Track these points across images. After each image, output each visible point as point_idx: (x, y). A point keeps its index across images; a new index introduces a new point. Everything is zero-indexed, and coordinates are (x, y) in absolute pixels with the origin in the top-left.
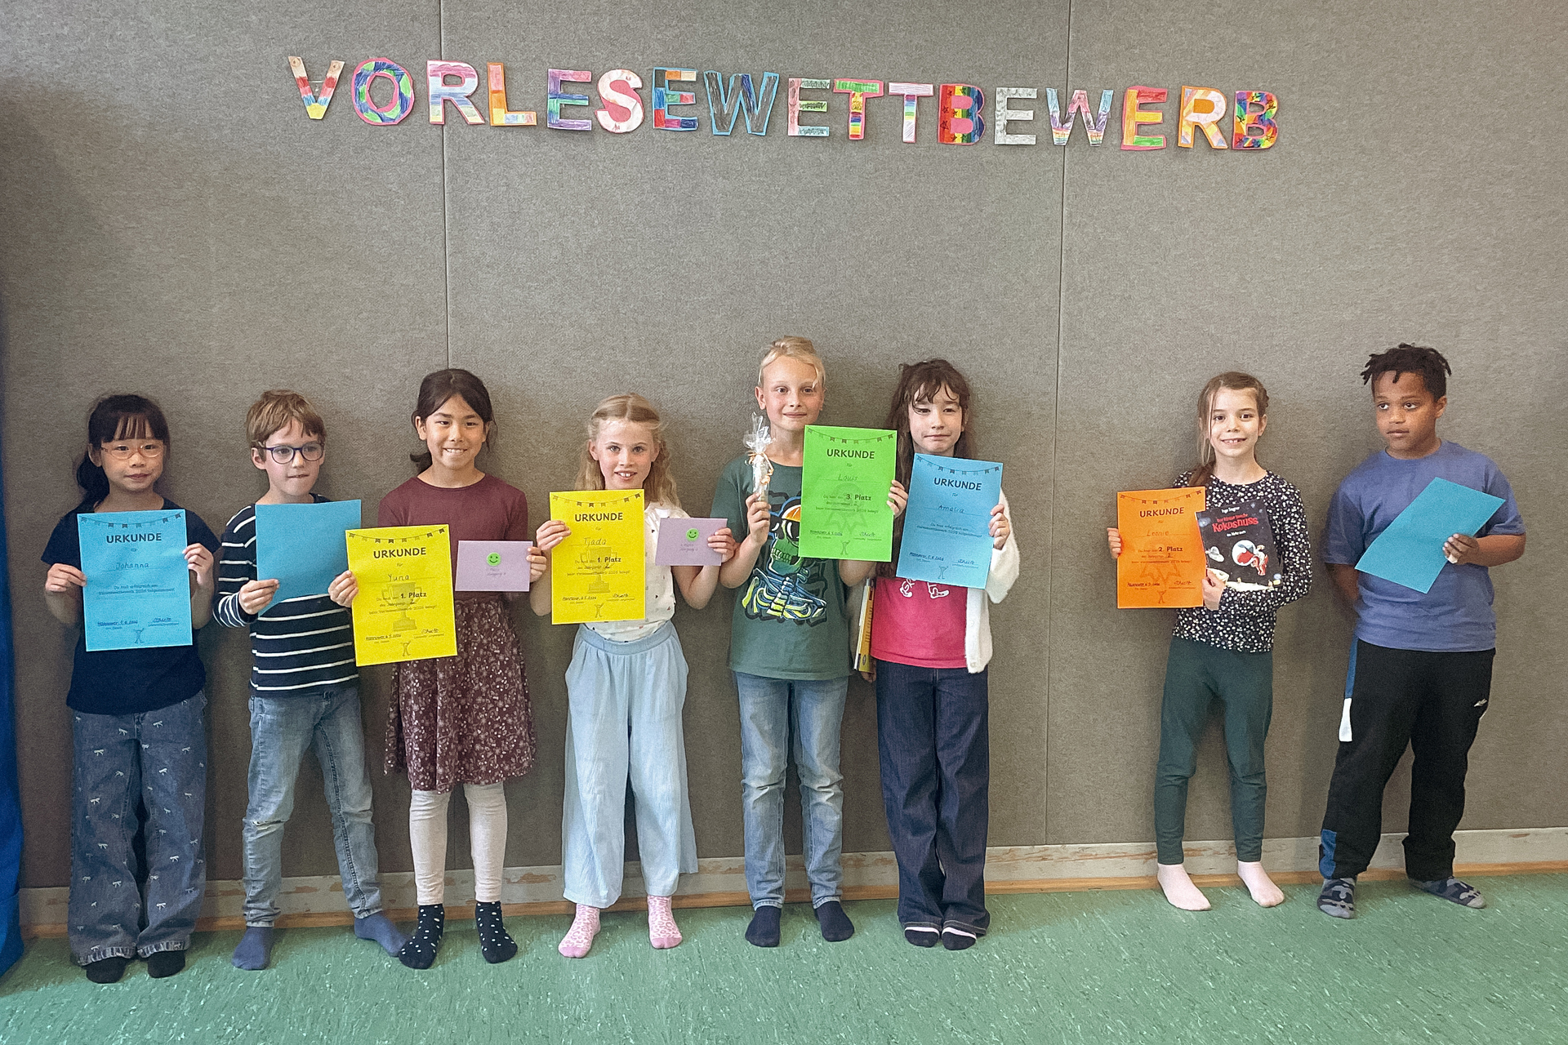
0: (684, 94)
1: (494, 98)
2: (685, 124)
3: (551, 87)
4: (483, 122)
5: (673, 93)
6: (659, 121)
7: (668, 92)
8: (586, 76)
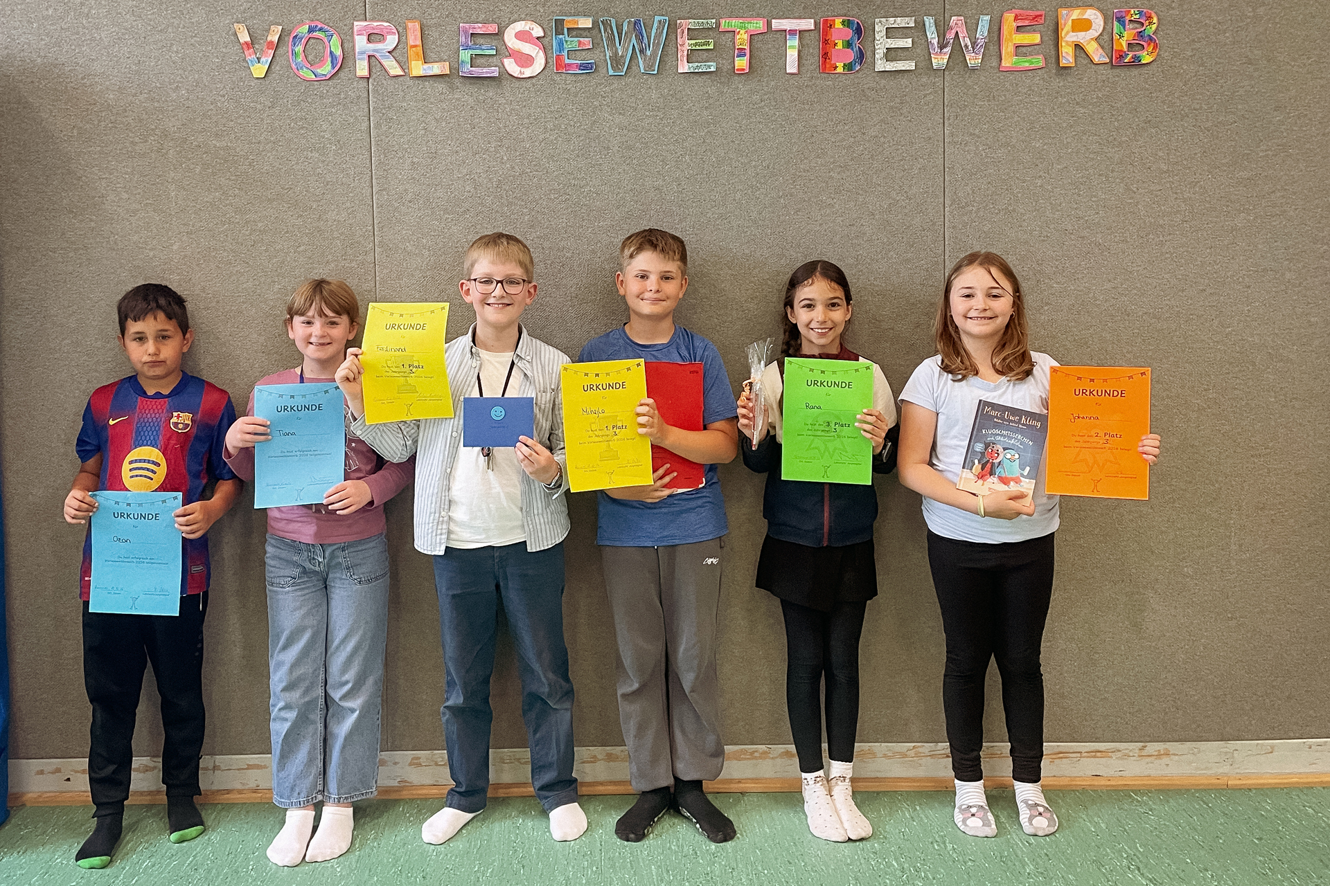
0: (581, 39)
1: (411, 52)
2: (582, 67)
3: (463, 39)
4: (402, 73)
5: (572, 39)
6: (560, 64)
7: (567, 39)
8: (493, 28)
